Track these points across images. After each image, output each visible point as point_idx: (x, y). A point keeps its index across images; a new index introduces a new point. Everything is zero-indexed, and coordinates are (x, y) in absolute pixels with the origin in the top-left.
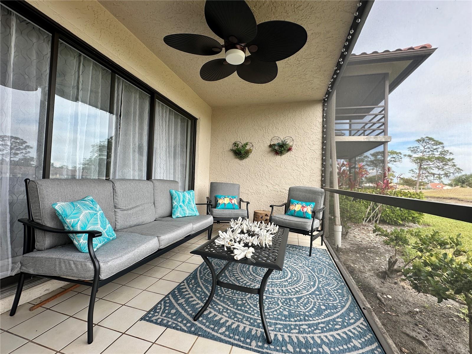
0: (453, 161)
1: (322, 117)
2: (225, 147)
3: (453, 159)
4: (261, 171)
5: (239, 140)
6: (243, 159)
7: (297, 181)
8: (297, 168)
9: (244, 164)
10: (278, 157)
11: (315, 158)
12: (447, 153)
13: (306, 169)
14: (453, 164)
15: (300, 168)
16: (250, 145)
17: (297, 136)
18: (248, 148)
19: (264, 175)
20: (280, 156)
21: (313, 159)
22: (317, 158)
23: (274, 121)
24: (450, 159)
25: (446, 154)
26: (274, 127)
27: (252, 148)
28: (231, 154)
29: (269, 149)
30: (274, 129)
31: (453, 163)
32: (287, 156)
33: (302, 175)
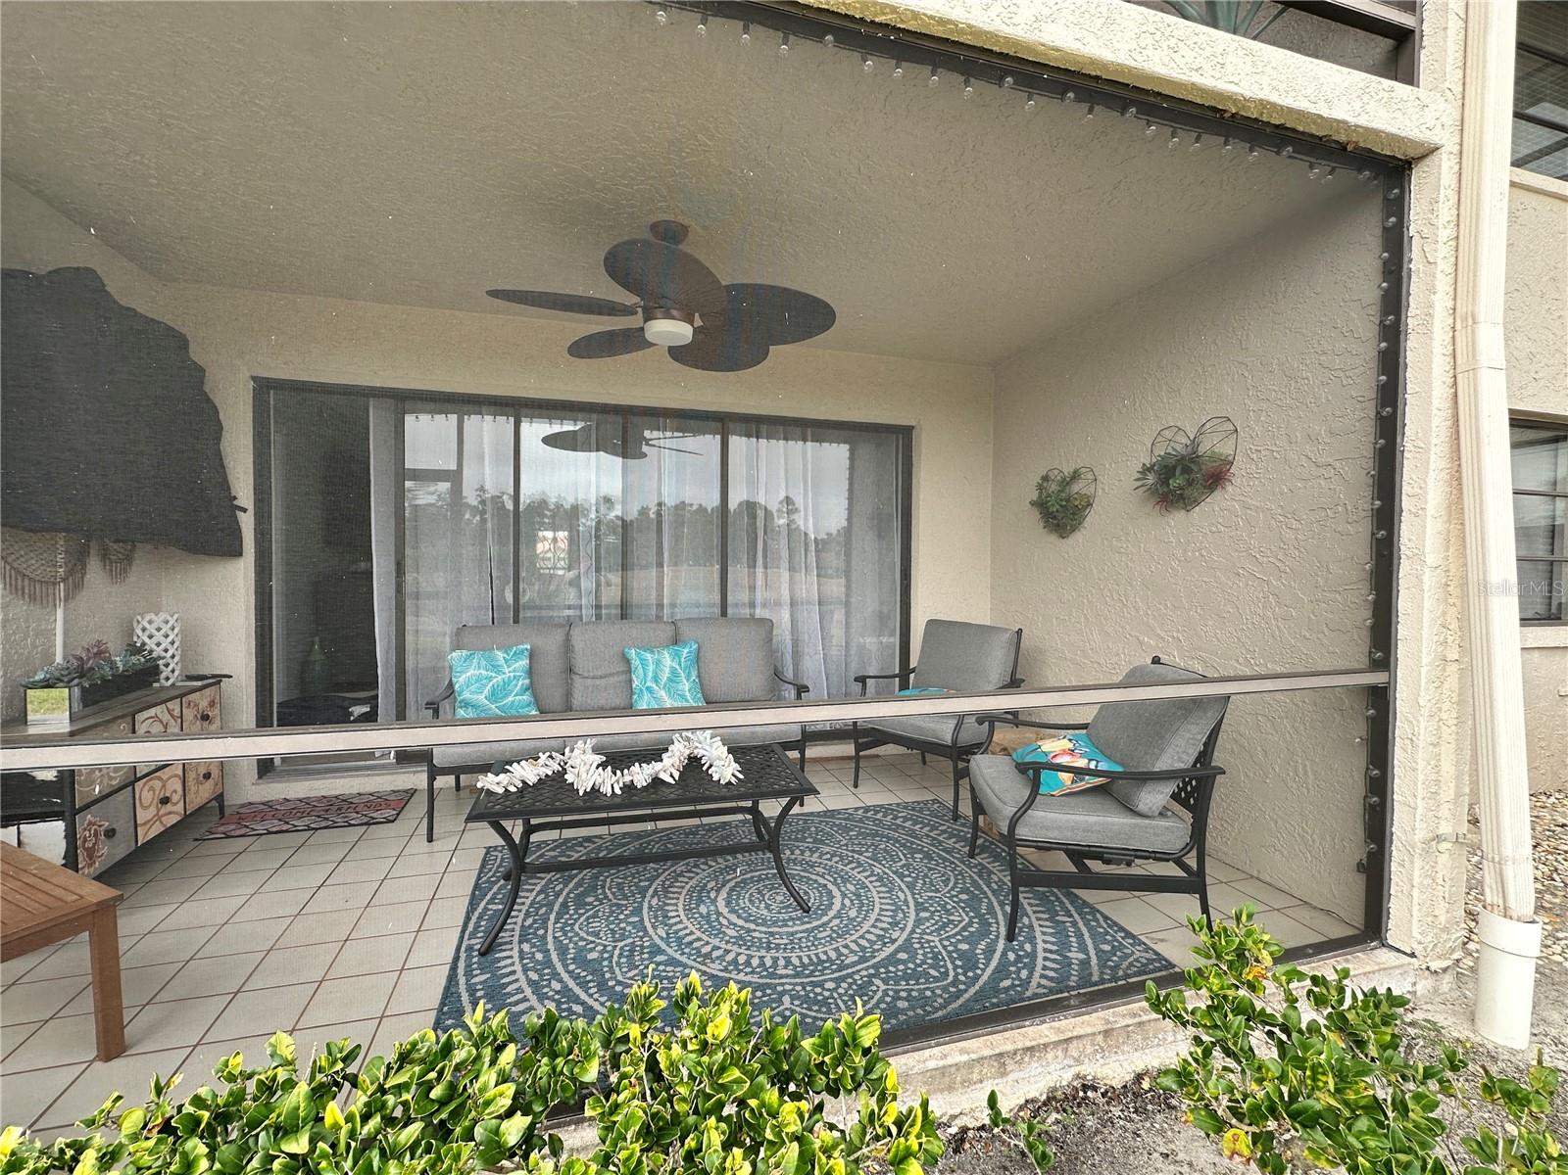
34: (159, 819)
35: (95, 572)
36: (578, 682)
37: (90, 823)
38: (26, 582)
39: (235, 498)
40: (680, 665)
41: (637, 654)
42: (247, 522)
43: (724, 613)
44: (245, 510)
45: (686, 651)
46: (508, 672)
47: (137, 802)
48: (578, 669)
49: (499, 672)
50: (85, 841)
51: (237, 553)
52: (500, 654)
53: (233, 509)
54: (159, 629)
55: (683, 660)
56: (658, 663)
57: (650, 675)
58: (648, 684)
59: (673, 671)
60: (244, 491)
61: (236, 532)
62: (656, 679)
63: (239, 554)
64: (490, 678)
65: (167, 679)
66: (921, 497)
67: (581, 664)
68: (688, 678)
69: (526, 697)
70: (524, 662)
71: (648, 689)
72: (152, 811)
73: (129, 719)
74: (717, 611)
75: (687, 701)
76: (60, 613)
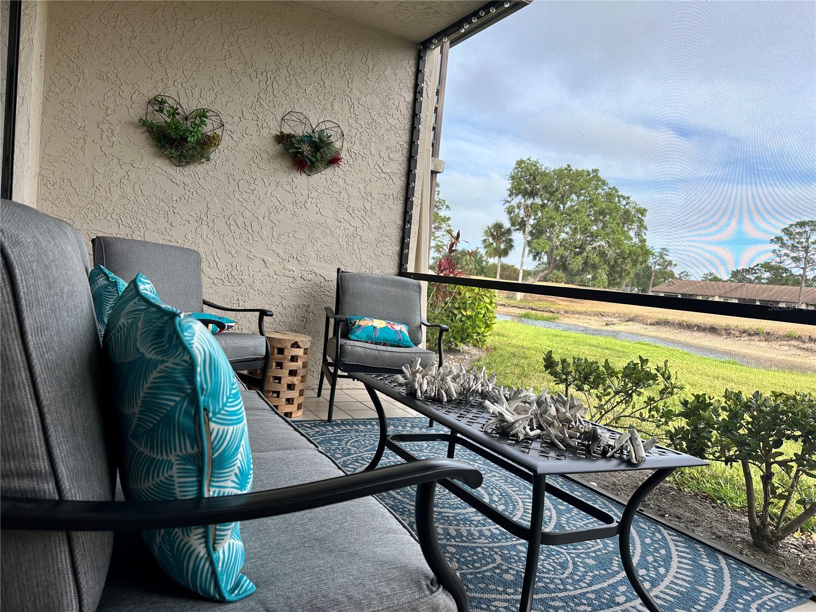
0: (449, 222)
1: (412, 90)
2: (112, 106)
3: (449, 219)
4: (247, 214)
5: (171, 92)
6: (188, 163)
7: (345, 252)
8: (348, 217)
9: (188, 181)
10: (301, 180)
11: (391, 196)
12: (442, 205)
13: (370, 221)
14: (448, 229)
15: (356, 218)
16: (213, 118)
17: (354, 125)
18: (208, 128)
19: (256, 227)
20: (304, 176)
21: (387, 197)
22: (395, 197)
23: (294, 63)
24: (445, 217)
25: (441, 207)
26: (294, 82)
27: (219, 132)
28: (140, 140)
29: (274, 148)
30: (293, 87)
31: (449, 226)
32: (323, 178)
33: (358, 238)
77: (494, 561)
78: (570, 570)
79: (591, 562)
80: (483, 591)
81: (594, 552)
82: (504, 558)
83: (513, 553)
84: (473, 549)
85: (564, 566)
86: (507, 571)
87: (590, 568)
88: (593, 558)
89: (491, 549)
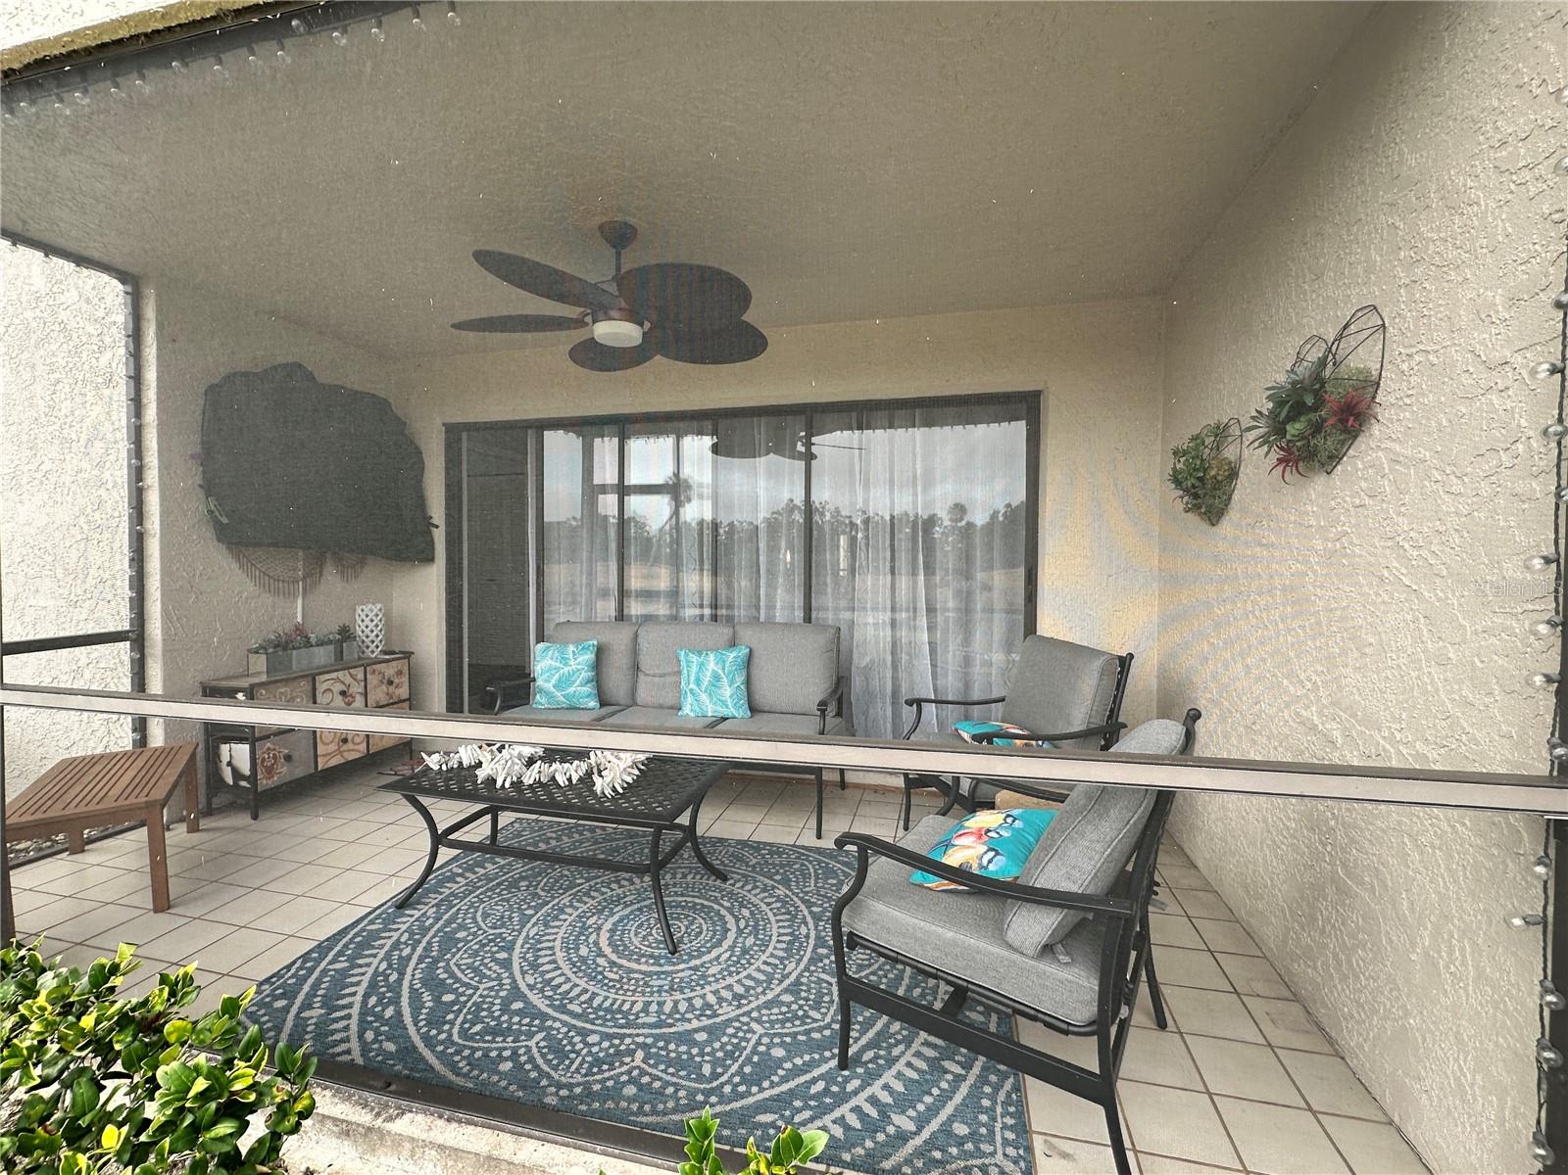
6: (1218, 517)
20: (1324, 477)
34: (341, 753)
35: (331, 573)
36: (641, 677)
37: (269, 749)
38: (272, 581)
39: (431, 518)
40: (723, 669)
41: (686, 655)
42: (439, 536)
43: (808, 619)
44: (437, 527)
45: (732, 655)
46: (573, 665)
47: (318, 740)
48: (642, 668)
49: (566, 665)
50: (264, 760)
51: (430, 559)
52: (571, 648)
53: (428, 524)
54: (367, 616)
55: (727, 664)
56: (701, 665)
57: (692, 679)
58: (692, 686)
59: (717, 677)
60: (437, 512)
61: (431, 544)
62: (698, 682)
63: (431, 559)
64: (557, 669)
65: (373, 652)
66: (1049, 479)
67: (646, 662)
68: (731, 683)
69: (588, 689)
70: (590, 657)
71: (691, 690)
72: (333, 747)
73: (310, 679)
74: (799, 614)
75: (727, 706)
76: (300, 602)
77: (543, 890)
78: (479, 914)
79: (461, 935)
80: (532, 869)
81: (459, 950)
82: (535, 895)
83: (533, 904)
84: (566, 890)
85: (485, 916)
86: (528, 887)
87: (462, 927)
88: (459, 940)
89: (553, 898)
